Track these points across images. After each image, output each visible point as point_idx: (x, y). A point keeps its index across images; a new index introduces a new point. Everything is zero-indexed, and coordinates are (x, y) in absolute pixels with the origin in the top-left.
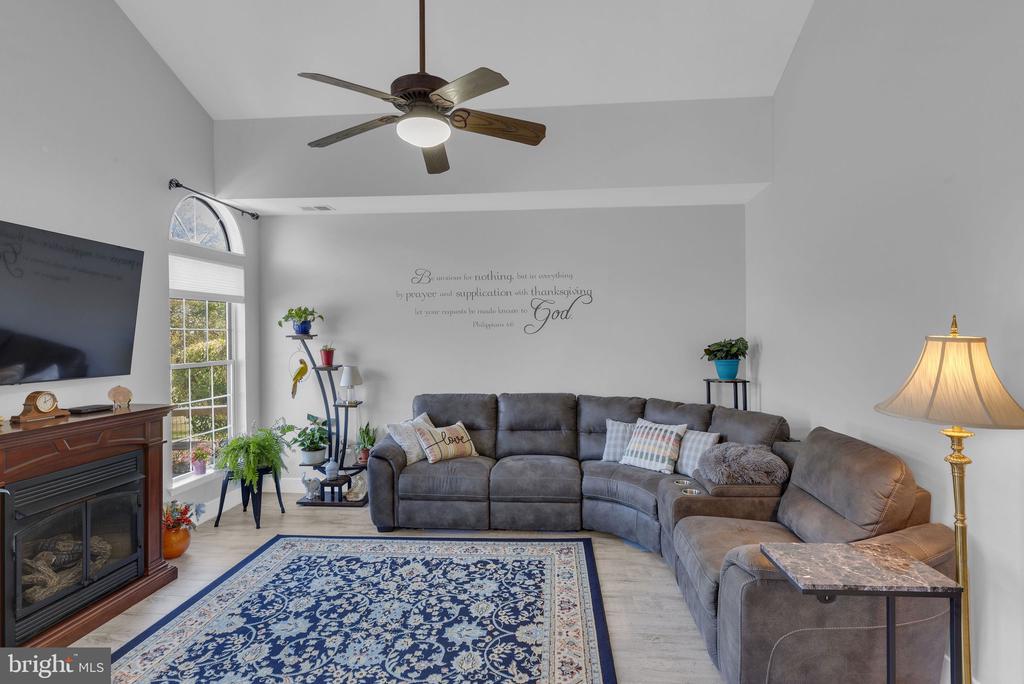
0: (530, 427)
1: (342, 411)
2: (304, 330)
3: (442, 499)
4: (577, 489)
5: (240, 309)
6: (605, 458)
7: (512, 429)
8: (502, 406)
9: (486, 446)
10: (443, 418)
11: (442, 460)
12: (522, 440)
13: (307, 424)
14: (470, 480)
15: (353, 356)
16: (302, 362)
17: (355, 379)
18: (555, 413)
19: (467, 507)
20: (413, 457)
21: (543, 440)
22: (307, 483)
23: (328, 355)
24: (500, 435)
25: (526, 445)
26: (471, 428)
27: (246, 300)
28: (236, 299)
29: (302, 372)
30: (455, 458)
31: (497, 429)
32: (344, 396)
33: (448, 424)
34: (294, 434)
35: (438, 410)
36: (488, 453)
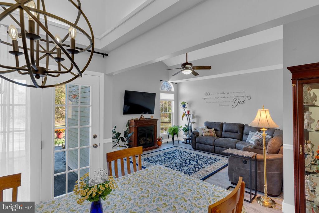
0: (230, 131)
1: (191, 124)
2: (184, 106)
3: (205, 144)
4: (234, 146)
5: (173, 102)
6: (247, 141)
7: (226, 131)
8: (224, 126)
9: (219, 135)
10: (210, 127)
11: (206, 136)
12: (228, 134)
13: (185, 127)
14: (210, 141)
15: (194, 112)
16: (184, 113)
17: (193, 117)
18: (236, 128)
19: (210, 147)
20: (200, 134)
21: (233, 135)
22: (184, 138)
23: (189, 112)
24: (223, 133)
25: (228, 136)
26: (216, 130)
27: (175, 100)
28: (173, 100)
29: (183, 116)
30: (210, 136)
31: (222, 131)
32: (192, 121)
33: (211, 128)
34: (182, 128)
35: (209, 125)
36: (219, 136)
